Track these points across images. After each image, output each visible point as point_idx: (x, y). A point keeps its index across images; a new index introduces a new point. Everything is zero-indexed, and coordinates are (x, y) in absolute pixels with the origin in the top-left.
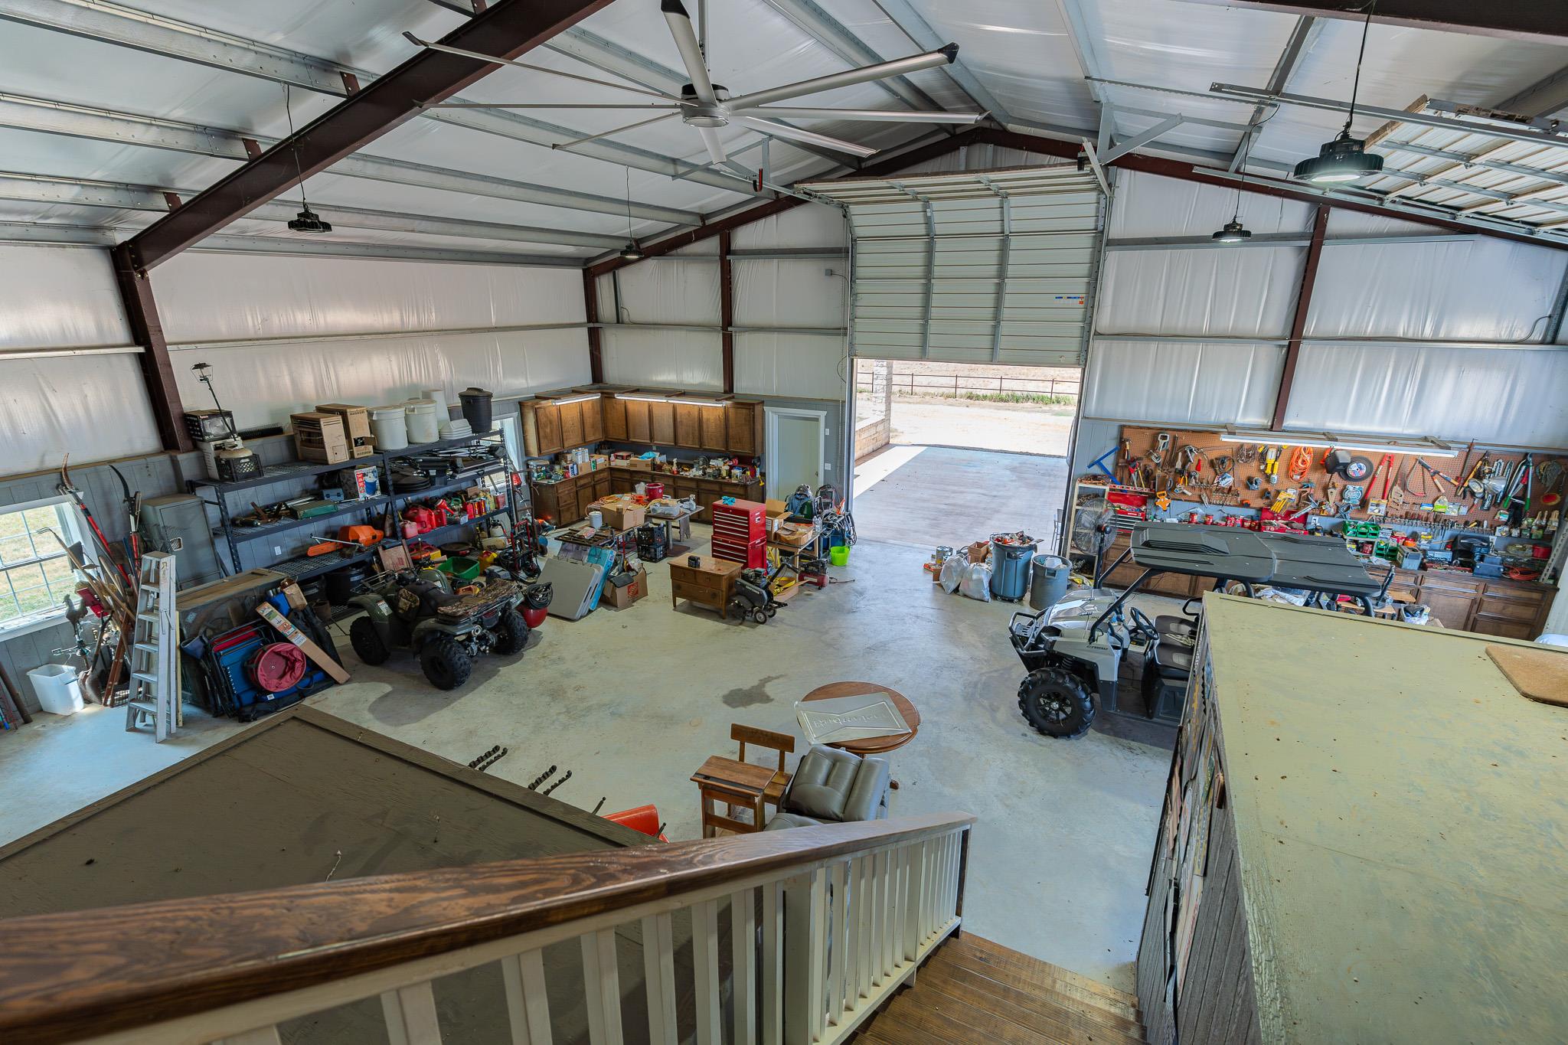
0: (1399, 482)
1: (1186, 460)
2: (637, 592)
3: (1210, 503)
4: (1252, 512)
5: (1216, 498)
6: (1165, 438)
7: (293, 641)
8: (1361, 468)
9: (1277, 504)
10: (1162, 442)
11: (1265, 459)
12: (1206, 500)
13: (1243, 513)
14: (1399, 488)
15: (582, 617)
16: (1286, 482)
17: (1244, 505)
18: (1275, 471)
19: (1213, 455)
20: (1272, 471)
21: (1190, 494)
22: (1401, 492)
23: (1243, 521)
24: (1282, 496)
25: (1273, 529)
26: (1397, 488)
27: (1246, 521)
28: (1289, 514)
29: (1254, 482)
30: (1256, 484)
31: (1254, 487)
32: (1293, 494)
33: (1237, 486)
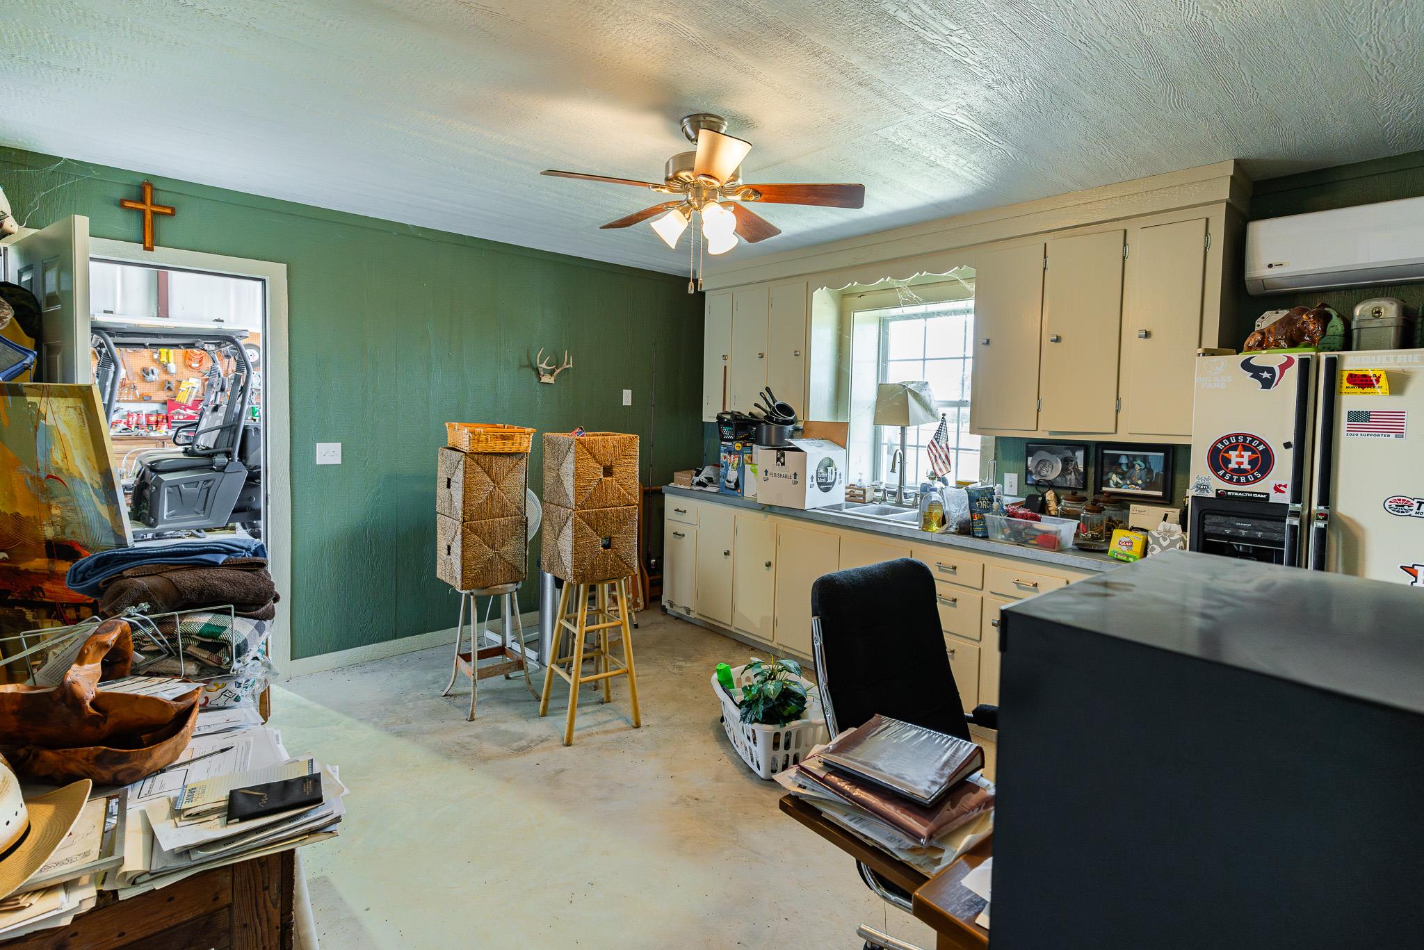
4: (156, 407)
9: (180, 394)
13: (146, 408)
16: (186, 372)
17: (145, 399)
20: (168, 359)
23: (147, 416)
24: (183, 387)
25: (181, 417)
27: (151, 415)
28: (197, 402)
29: (150, 372)
30: (153, 373)
31: (151, 377)
32: (195, 383)
33: (131, 378)
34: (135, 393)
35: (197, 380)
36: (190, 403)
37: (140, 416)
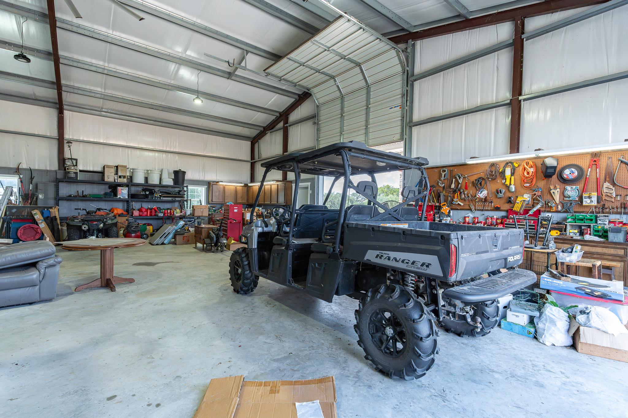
0: (607, 179)
1: (457, 183)
2: (188, 241)
3: (475, 210)
4: (503, 214)
5: (479, 205)
6: (445, 171)
7: (39, 225)
8: (573, 173)
9: (516, 205)
10: (443, 174)
11: (504, 176)
12: (473, 208)
14: (609, 184)
15: (157, 245)
16: (522, 190)
17: (497, 209)
18: (513, 183)
19: (473, 179)
20: (511, 183)
21: (462, 204)
22: (611, 187)
23: (497, 219)
24: (519, 199)
26: (607, 184)
28: (526, 212)
29: (499, 191)
30: (501, 193)
31: (500, 195)
32: (527, 198)
33: (490, 196)
34: (491, 205)
35: (529, 195)
36: (522, 212)
37: (493, 219)
